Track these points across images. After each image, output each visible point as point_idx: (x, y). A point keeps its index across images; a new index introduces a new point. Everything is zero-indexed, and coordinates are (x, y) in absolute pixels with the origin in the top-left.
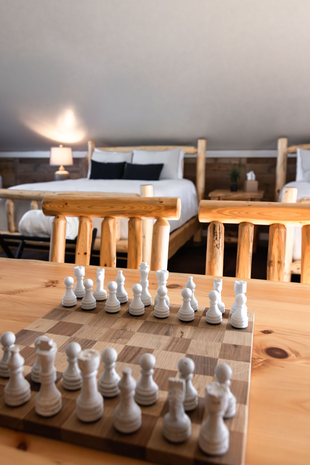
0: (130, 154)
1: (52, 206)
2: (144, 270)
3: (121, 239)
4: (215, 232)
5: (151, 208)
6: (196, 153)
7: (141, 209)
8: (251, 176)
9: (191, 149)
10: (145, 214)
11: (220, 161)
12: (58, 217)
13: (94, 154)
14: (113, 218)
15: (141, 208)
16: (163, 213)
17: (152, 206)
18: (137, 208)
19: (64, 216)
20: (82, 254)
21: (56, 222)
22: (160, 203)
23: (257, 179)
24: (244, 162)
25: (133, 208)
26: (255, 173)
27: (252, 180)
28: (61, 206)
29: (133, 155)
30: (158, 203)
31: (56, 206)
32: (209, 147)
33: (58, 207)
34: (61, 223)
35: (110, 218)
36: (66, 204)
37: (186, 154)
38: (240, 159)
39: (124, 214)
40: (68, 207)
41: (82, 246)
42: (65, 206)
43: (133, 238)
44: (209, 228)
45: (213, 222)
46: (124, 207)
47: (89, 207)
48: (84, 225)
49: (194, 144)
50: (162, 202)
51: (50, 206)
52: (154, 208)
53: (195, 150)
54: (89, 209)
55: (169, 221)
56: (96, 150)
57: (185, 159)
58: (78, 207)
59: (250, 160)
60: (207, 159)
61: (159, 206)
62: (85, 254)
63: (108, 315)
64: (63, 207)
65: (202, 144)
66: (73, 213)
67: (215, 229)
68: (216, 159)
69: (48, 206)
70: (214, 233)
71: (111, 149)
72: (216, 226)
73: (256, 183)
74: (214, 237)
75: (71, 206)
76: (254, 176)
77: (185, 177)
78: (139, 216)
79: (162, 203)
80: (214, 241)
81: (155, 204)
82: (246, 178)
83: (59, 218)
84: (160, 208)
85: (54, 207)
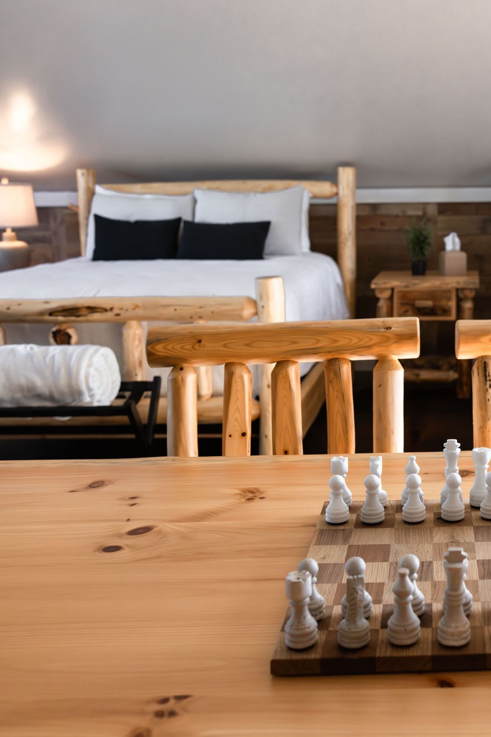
0: (187, 199)
1: (170, 347)
2: (454, 452)
3: (213, 396)
4: (487, 374)
5: (371, 339)
6: (337, 194)
7: (352, 343)
8: (452, 242)
9: (324, 188)
10: (359, 351)
11: (383, 211)
12: (182, 369)
13: (96, 200)
14: (295, 362)
15: (351, 340)
16: (394, 347)
17: (373, 337)
18: (343, 342)
19: (196, 365)
20: (237, 435)
21: (180, 378)
22: (386, 330)
23: (463, 248)
24: (432, 211)
25: (335, 341)
26: (460, 236)
27: (453, 251)
28: (189, 347)
29: (195, 201)
30: (383, 330)
31: (178, 347)
32: (361, 183)
33: (182, 348)
34: (190, 380)
35: (290, 363)
36: (200, 341)
37: (314, 197)
38: (425, 205)
39: (318, 354)
40: (204, 346)
41: (236, 420)
42: (197, 346)
43: (337, 396)
44: (475, 368)
45: (482, 357)
46: (318, 341)
47: (247, 345)
48: (238, 380)
49: (331, 176)
50: (390, 328)
51: (164, 348)
52: (375, 339)
53: (334, 190)
54: (246, 348)
55: (400, 360)
56: (99, 189)
57: (313, 208)
58: (225, 346)
59: (445, 208)
60: (359, 206)
61: (384, 336)
62: (244, 434)
63: (407, 526)
64: (193, 348)
65: (346, 176)
66: (212, 357)
67: (488, 369)
68: (374, 207)
69: (159, 347)
70: (485, 376)
71: (138, 187)
72: (488, 364)
73: (463, 258)
74: (486, 384)
75: (208, 346)
76: (457, 240)
77: (315, 248)
78: (347, 355)
79: (391, 330)
80: (487, 390)
81: (376, 332)
82: (442, 247)
83: (184, 369)
84: (388, 339)
85: (175, 349)
